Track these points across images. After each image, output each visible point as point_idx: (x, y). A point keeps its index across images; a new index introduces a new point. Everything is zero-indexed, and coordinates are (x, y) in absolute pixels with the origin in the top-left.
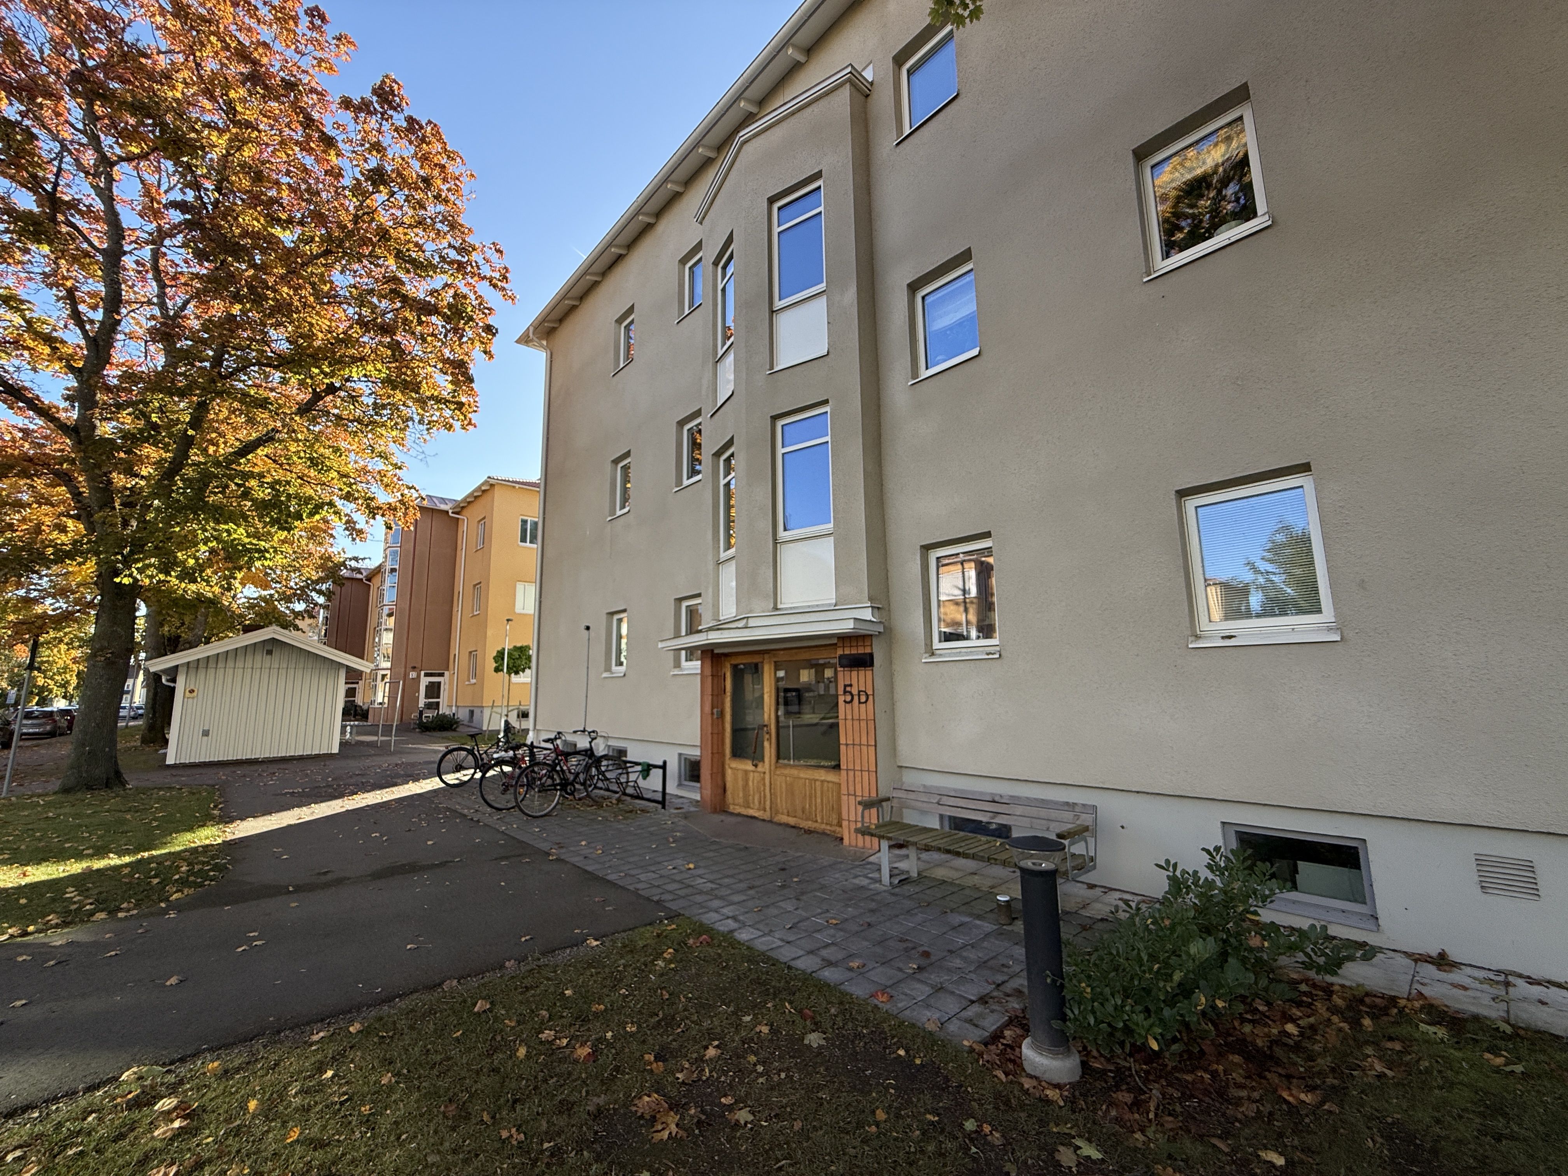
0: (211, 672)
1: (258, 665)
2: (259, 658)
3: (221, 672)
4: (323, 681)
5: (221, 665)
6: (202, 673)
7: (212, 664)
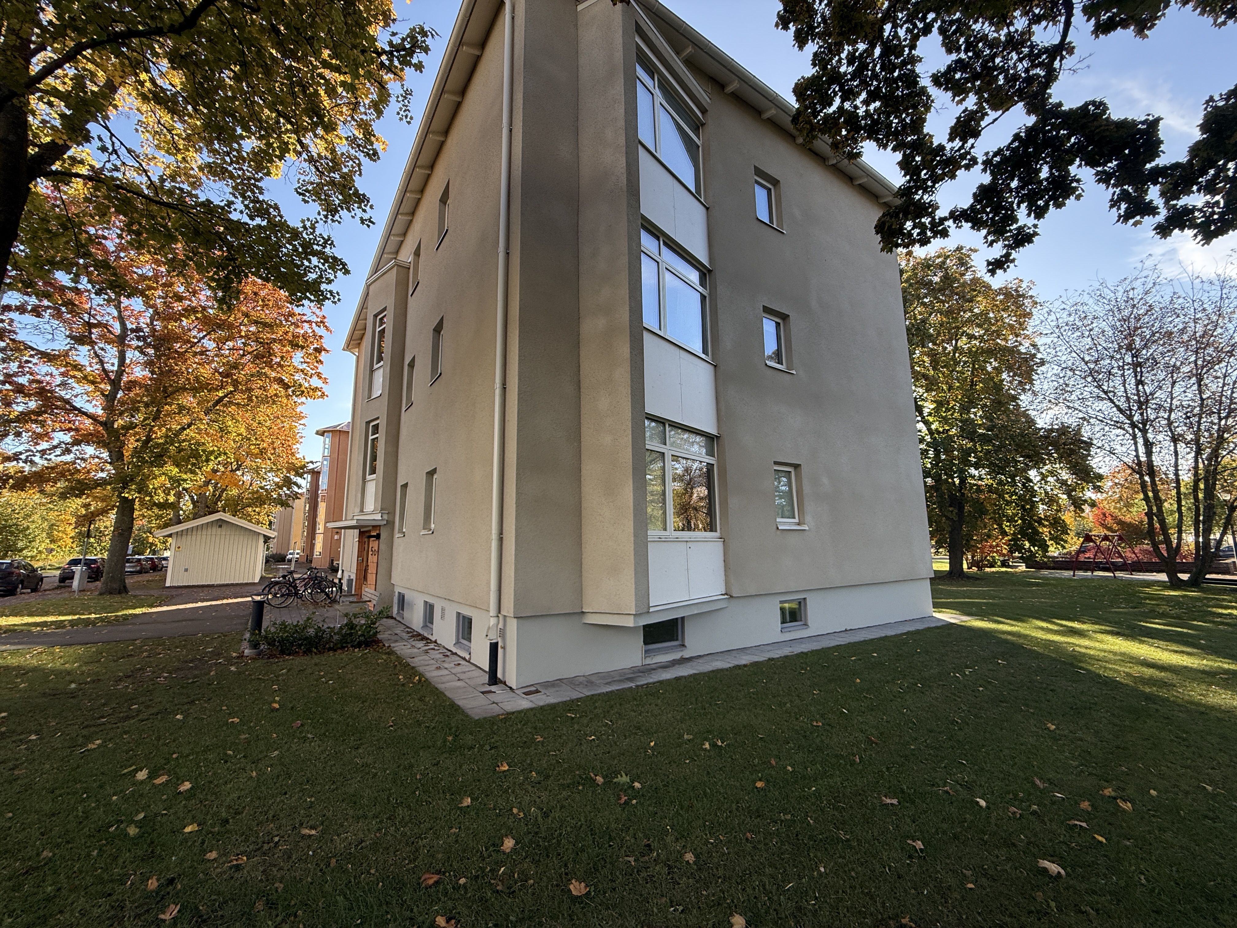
0: (189, 537)
1: (214, 533)
2: (215, 530)
3: (194, 537)
4: (250, 542)
5: (194, 533)
6: (184, 537)
7: (189, 533)
